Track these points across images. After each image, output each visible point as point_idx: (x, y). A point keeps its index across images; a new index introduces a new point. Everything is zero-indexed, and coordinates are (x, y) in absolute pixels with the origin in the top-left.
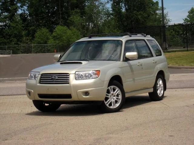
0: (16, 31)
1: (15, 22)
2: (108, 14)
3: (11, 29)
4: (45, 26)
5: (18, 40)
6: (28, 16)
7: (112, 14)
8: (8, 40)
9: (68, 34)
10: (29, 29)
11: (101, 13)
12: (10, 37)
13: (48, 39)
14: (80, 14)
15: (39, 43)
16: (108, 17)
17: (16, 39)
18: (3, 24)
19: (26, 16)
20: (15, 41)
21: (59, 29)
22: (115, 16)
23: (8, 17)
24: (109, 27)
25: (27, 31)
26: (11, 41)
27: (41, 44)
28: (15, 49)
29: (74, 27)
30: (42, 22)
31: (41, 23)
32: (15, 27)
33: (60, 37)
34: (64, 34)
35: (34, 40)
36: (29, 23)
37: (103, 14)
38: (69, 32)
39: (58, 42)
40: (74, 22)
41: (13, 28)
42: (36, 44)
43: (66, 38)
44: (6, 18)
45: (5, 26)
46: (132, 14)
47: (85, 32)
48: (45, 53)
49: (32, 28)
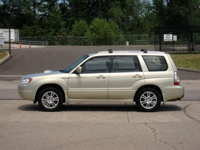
0: (55, 21)
1: (54, 12)
2: (149, 8)
3: (50, 19)
4: (84, 17)
5: (57, 31)
6: (68, 6)
7: (153, 8)
8: (47, 30)
9: (106, 27)
10: (68, 20)
11: (142, 6)
12: (48, 27)
13: (85, 31)
14: (120, 6)
15: (76, 35)
16: (149, 10)
17: (55, 29)
18: (42, 13)
19: (66, 6)
20: (53, 32)
21: (97, 21)
22: (157, 10)
23: (47, 7)
24: (150, 21)
25: (65, 22)
26: (49, 31)
27: (79, 36)
28: (53, 40)
29: (113, 19)
30: (82, 13)
31: (80, 14)
32: (53, 17)
33: (97, 30)
34: (101, 27)
35: (71, 32)
36: (68, 13)
37: (144, 7)
38: (107, 25)
39: (94, 35)
40: (113, 14)
41: (52, 19)
42: (73, 36)
43: (103, 31)
44: (45, 8)
45: (45, 15)
46: (173, 8)
47: (124, 25)
48: (82, 45)
49: (71, 18)
